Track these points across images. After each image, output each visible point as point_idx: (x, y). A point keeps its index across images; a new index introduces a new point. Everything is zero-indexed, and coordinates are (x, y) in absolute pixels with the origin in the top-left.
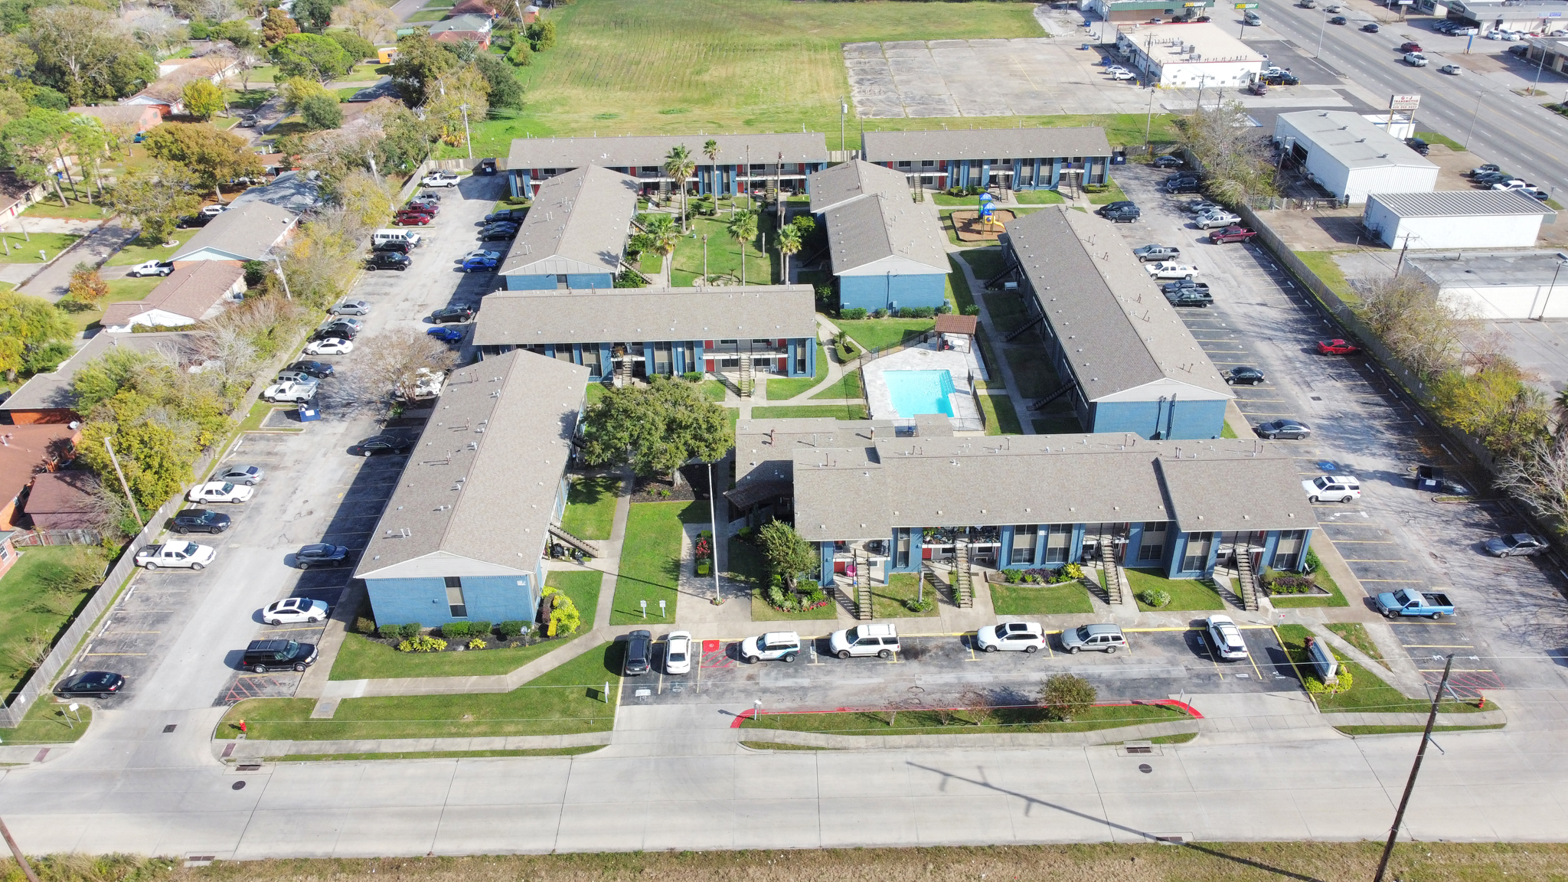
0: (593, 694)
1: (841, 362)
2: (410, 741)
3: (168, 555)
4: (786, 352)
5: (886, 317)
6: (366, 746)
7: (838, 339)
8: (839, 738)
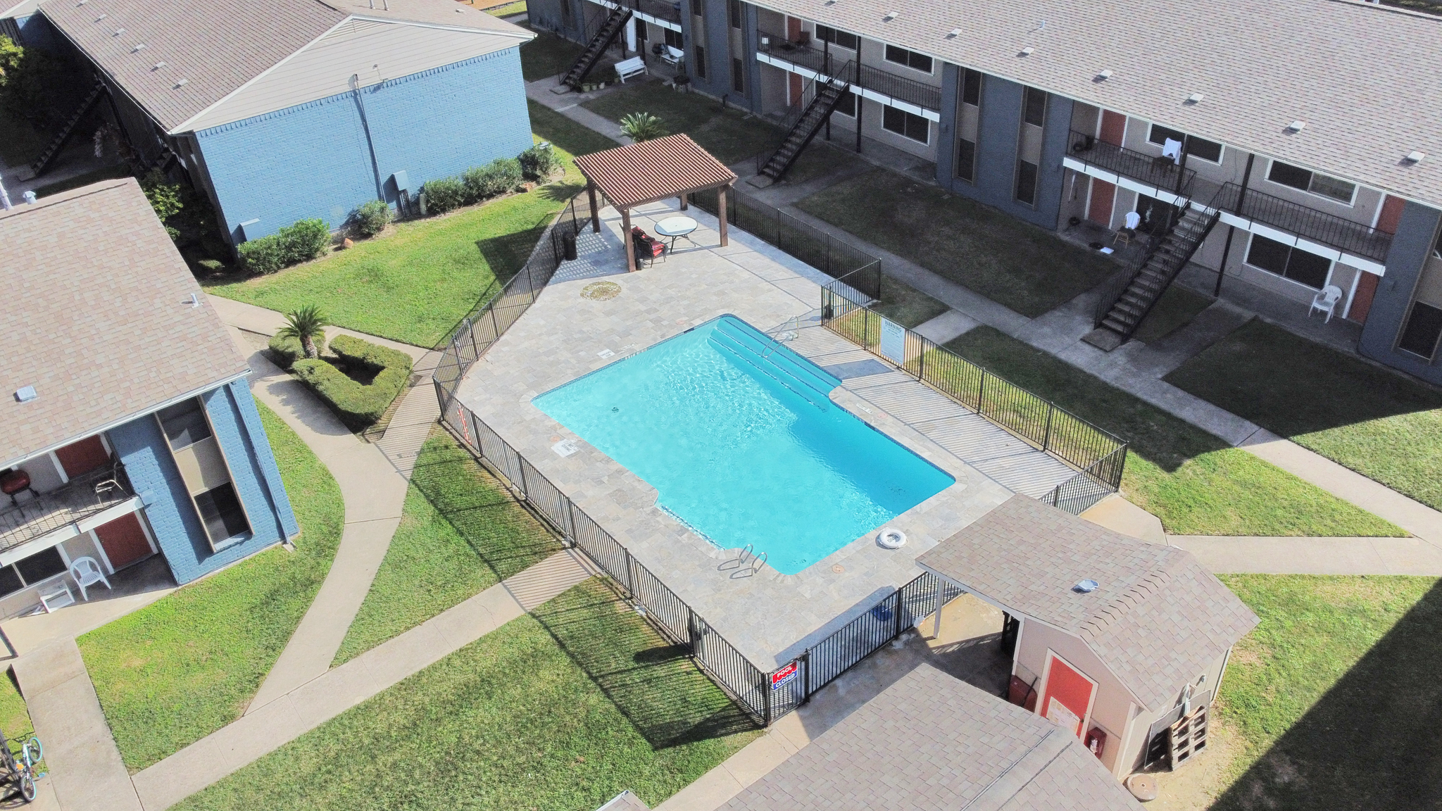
1: (358, 423)
4: (128, 491)
5: (389, 229)
7: (295, 345)
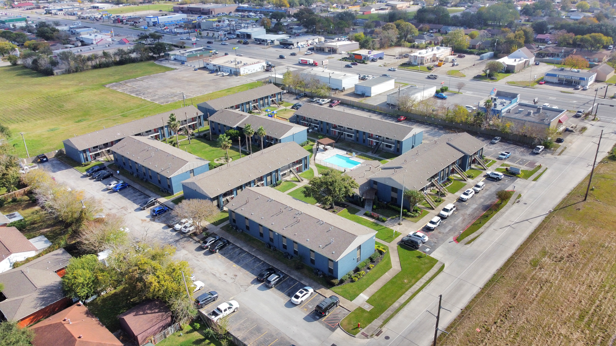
0: (420, 257)
2: (403, 296)
3: (225, 310)
6: (396, 305)
8: (478, 231)
